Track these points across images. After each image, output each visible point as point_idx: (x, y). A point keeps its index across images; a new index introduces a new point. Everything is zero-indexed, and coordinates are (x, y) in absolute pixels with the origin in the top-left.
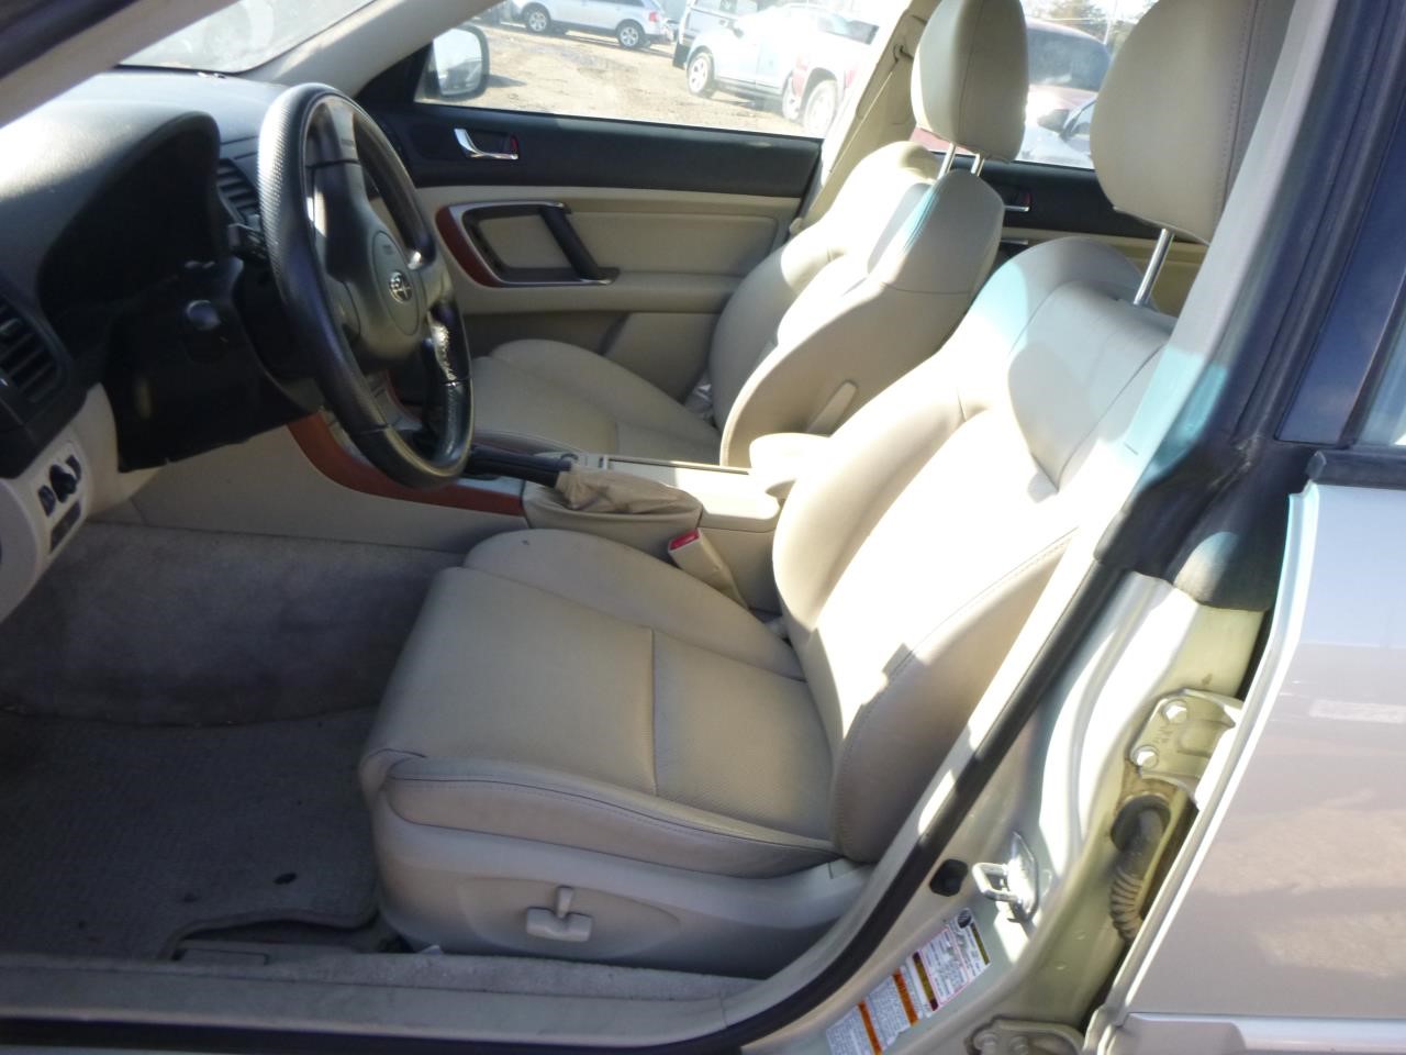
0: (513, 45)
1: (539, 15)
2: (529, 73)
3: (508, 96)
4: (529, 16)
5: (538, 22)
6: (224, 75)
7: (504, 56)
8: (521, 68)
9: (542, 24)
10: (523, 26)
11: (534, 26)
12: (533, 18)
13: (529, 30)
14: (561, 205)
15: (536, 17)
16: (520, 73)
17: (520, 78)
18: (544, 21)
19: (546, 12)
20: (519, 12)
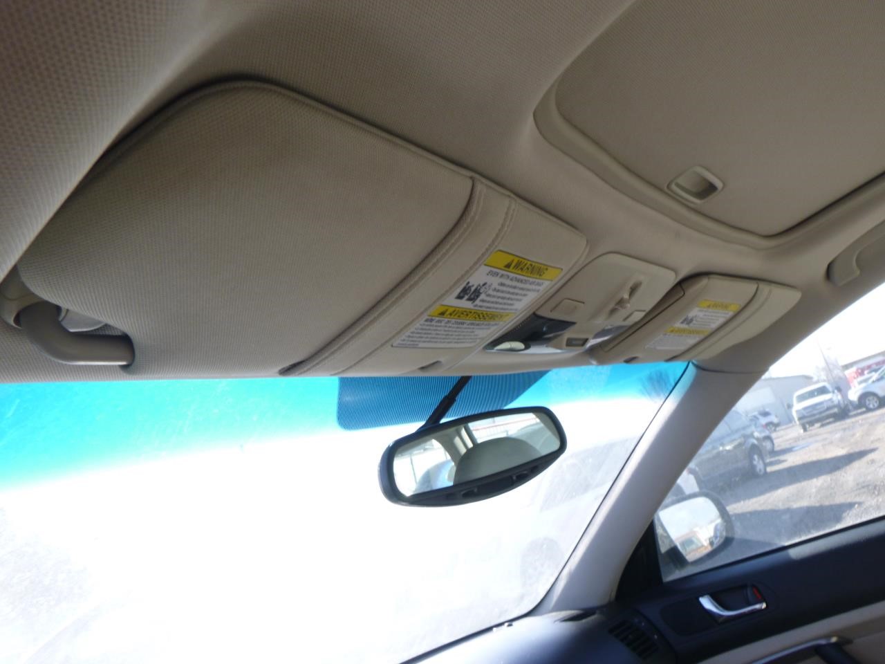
0: (861, 425)
1: (871, 398)
2: (879, 439)
3: (868, 463)
4: (865, 402)
5: (872, 403)
6: (511, 622)
7: (858, 435)
8: (872, 438)
9: (876, 402)
10: (864, 409)
11: (871, 406)
12: (867, 402)
13: (869, 410)
14: (834, 640)
15: (869, 400)
16: (872, 442)
17: (872, 446)
18: (876, 399)
19: (874, 394)
20: (857, 403)
